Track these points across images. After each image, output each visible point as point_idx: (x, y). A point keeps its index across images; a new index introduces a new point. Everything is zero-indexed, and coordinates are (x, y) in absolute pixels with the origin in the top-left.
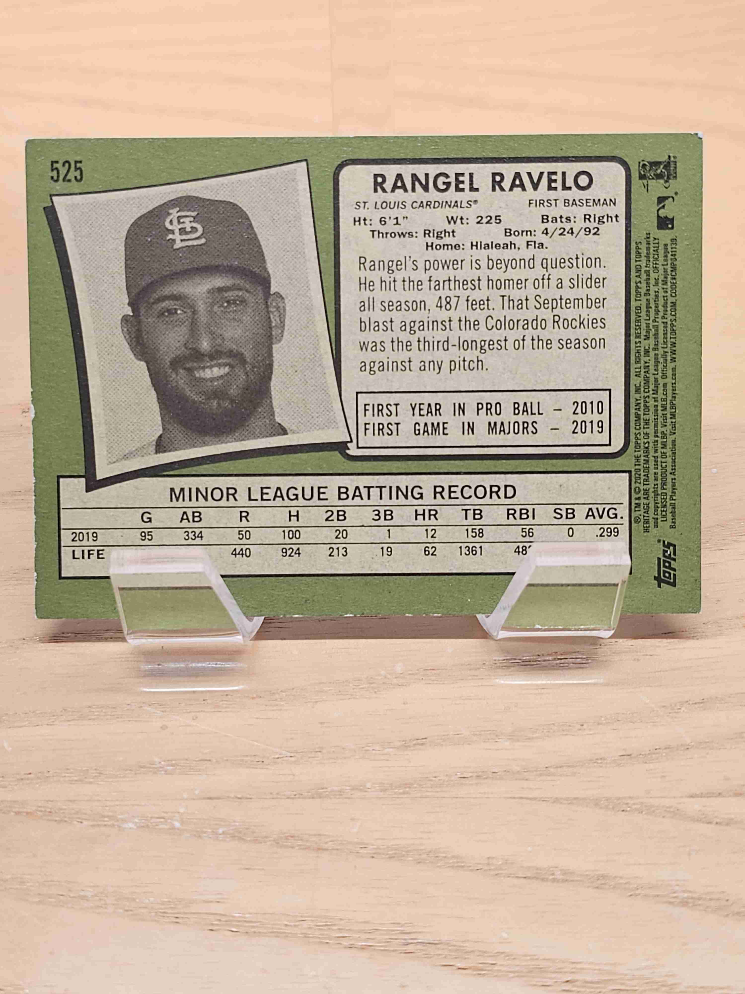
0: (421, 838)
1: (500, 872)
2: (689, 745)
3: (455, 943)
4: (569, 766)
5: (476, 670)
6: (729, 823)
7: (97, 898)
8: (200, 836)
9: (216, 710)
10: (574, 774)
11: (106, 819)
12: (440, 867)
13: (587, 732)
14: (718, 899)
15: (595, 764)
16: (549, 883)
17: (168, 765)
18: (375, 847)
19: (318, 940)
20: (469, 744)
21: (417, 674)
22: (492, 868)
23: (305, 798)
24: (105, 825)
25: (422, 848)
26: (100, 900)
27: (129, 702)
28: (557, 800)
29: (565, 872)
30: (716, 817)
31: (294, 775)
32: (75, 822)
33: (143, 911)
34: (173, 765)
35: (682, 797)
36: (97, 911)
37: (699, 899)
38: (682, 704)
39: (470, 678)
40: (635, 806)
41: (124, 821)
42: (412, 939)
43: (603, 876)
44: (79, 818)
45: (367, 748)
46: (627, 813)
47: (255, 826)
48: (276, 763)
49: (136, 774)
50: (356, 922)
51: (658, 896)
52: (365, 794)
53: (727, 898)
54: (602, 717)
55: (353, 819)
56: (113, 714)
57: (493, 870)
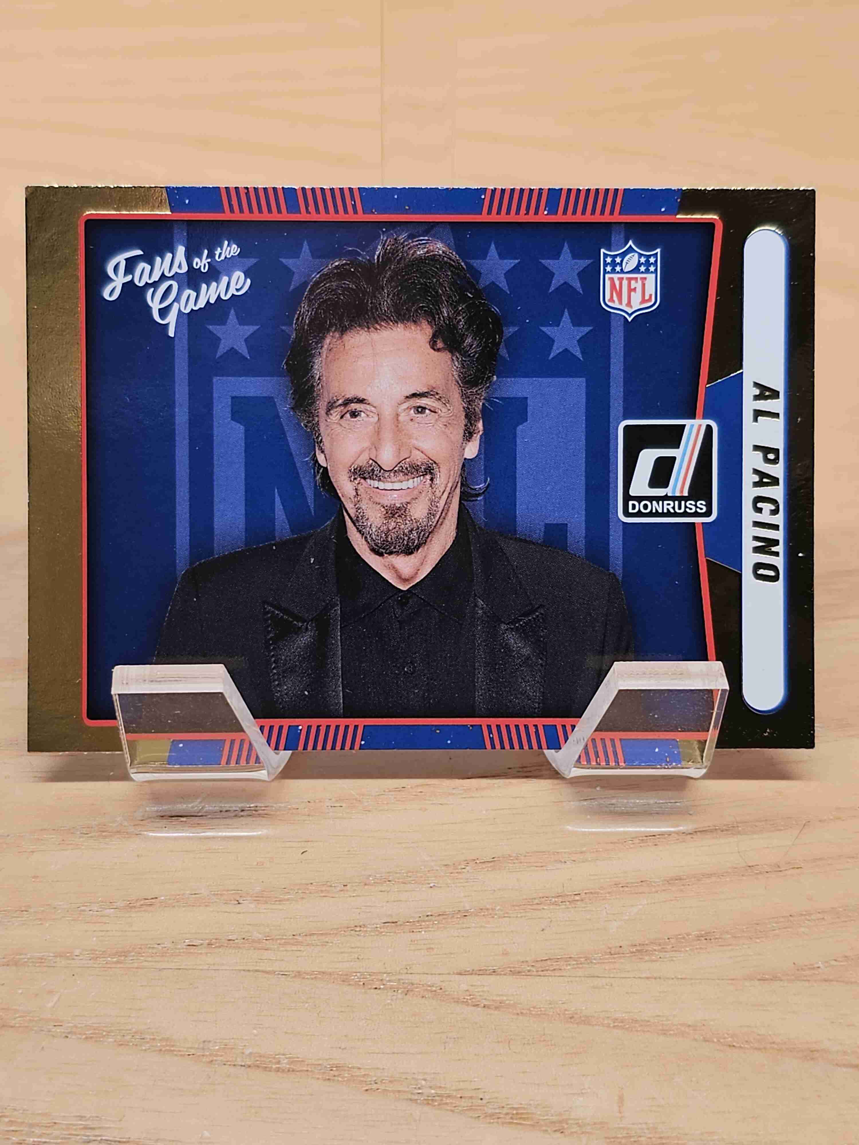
0: (129, 1017)
1: (215, 1058)
2: (467, 911)
4: (322, 934)
6: (499, 1006)
10: (325, 944)
12: (144, 1051)
13: (350, 894)
14: (471, 1098)
15: (352, 932)
16: (273, 1074)
18: (72, 1025)
20: (206, 906)
22: (208, 1053)
25: (127, 1028)
28: (299, 974)
29: (293, 1060)
30: (485, 999)
35: (449, 974)
37: (449, 1096)
38: (467, 862)
40: (392, 983)
42: (96, 1136)
43: (338, 1066)
45: (83, 908)
46: (379, 991)
50: (32, 1114)
51: (399, 1091)
52: (72, 962)
53: (481, 1097)
54: (370, 876)
55: (51, 992)
57: (207, 1056)
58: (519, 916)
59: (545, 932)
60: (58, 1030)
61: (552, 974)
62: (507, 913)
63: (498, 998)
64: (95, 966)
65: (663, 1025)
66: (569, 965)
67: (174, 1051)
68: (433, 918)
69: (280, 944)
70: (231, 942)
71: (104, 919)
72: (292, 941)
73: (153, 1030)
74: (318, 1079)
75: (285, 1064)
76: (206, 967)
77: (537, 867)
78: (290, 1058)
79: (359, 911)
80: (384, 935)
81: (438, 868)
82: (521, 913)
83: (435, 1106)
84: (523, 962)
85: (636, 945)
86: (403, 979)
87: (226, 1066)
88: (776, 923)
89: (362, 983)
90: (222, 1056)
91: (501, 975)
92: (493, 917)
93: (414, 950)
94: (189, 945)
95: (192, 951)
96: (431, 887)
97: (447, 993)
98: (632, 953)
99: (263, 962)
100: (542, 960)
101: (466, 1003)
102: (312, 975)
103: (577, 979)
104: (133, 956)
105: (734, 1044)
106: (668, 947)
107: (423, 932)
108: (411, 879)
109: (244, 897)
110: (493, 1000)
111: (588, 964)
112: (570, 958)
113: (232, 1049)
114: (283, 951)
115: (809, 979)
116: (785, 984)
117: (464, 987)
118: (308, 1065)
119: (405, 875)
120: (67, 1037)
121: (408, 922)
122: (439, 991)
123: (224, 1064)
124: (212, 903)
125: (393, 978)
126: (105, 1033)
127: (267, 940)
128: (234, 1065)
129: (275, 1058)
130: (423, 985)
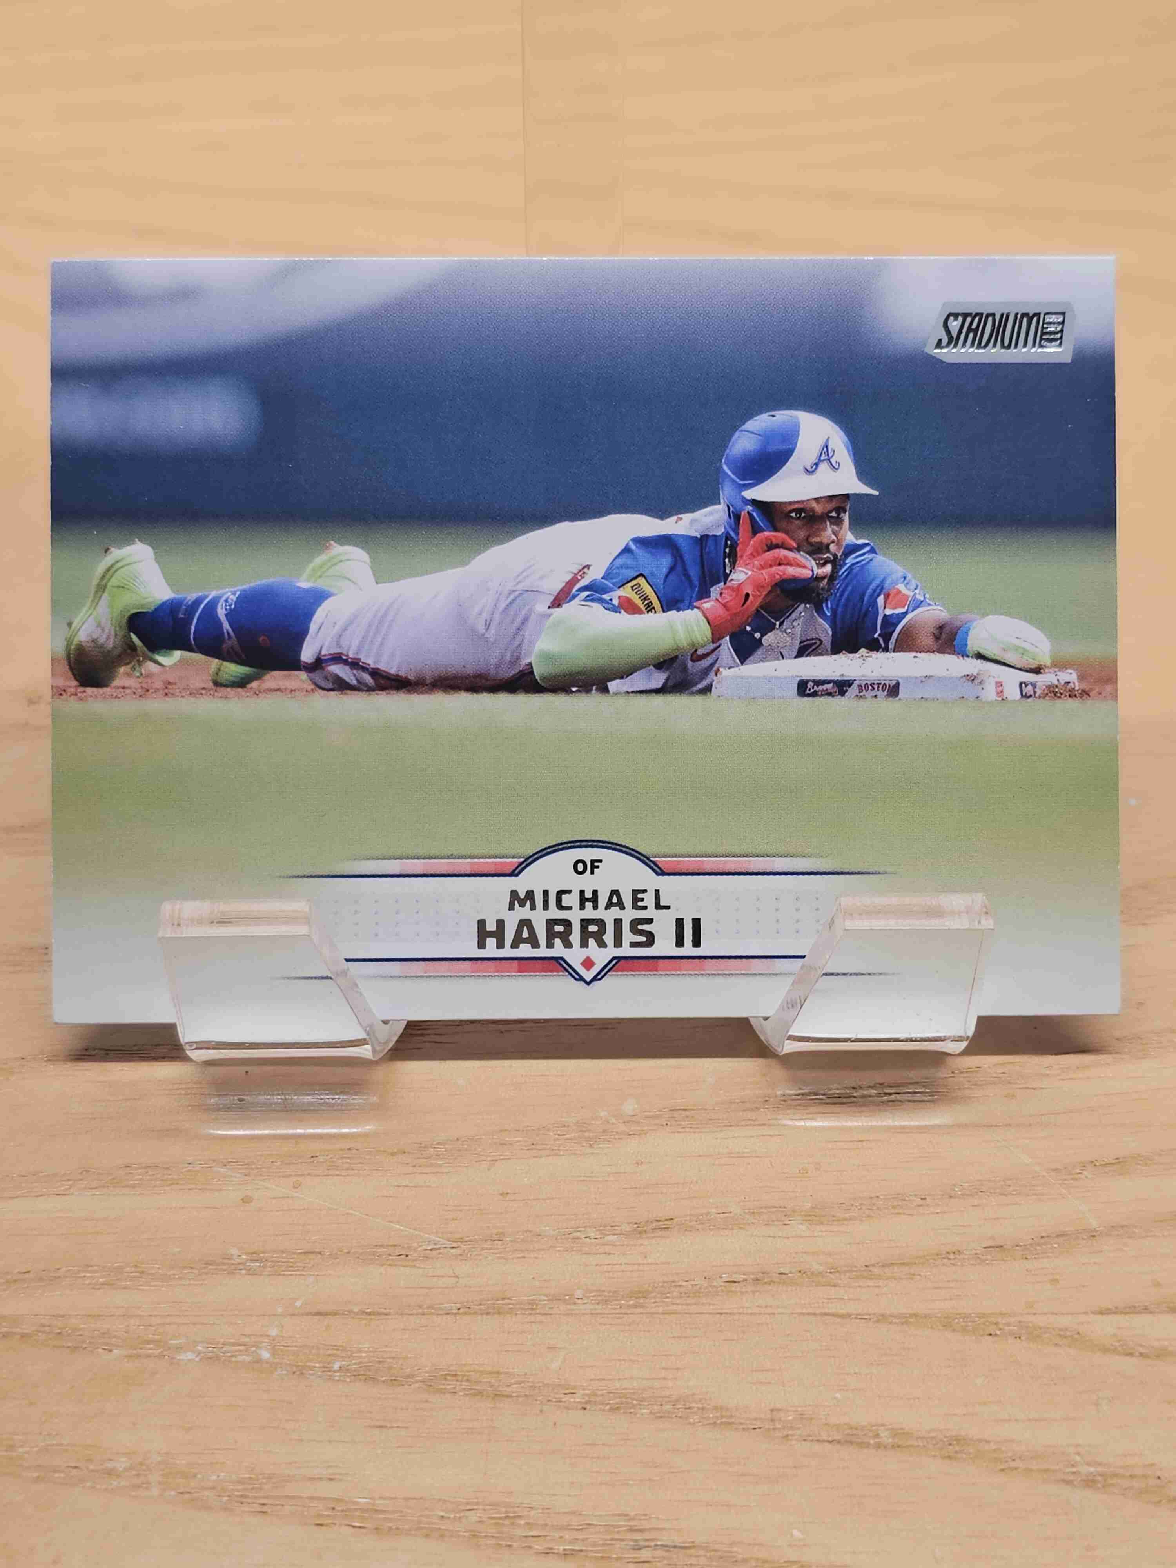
0: (664, 1379)
2: (1095, 1231)
3: (717, 1547)
4: (903, 1264)
5: (752, 1110)
6: (1160, 1354)
7: (134, 1472)
8: (302, 1373)
9: (331, 1172)
10: (911, 1276)
11: (152, 1346)
12: (694, 1424)
13: (932, 1209)
14: (1144, 1476)
15: (945, 1261)
16: (872, 1451)
17: (252, 1261)
18: (587, 1392)
19: (494, 1541)
20: (741, 1228)
21: (657, 1117)
22: (778, 1426)
23: (475, 1313)
24: (149, 1356)
25: (665, 1393)
26: (138, 1475)
27: (190, 1159)
28: (883, 1318)
29: (896, 1433)
30: (1141, 1346)
31: (457, 1277)
32: (100, 1350)
33: (207, 1493)
34: (261, 1260)
35: (1086, 1313)
36: (133, 1493)
37: (1114, 1476)
38: (1084, 1166)
39: (743, 1123)
40: (1011, 1328)
41: (179, 1348)
42: (647, 1540)
43: (958, 1440)
44: (107, 1344)
45: (575, 1234)
46: (996, 1338)
47: (393, 1358)
48: (427, 1258)
49: (199, 1275)
50: (555, 1513)
51: (1046, 1471)
52: (573, 1307)
53: (1158, 1475)
54: (955, 1185)
55: (552, 1348)
56: (166, 1177)
57: (779, 1429)
58: (1166, 1234)
60: (572, 1400)
62: (1150, 1231)
63: (1158, 1344)
64: (606, 1311)
67: (733, 1423)
68: (1050, 1240)
69: (850, 1278)
70: (784, 1277)
71: (607, 1249)
72: (865, 1274)
73: (701, 1397)
74: (935, 1456)
75: (885, 1437)
76: (757, 1310)
78: (892, 1429)
79: (948, 1232)
80: (988, 1264)
81: (1045, 1174)
82: (1167, 1231)
83: (1098, 1488)
86: (1026, 1322)
87: (809, 1444)
89: (970, 1328)
90: (798, 1429)
91: (1155, 1313)
92: (1131, 1237)
93: (1032, 1283)
94: (728, 1282)
95: (733, 1289)
97: (1088, 1339)
99: (832, 1303)
101: (1115, 1351)
102: (901, 1318)
104: (655, 1298)
107: (1041, 1259)
108: (1011, 1189)
109: (789, 1216)
110: (1152, 1347)
113: (812, 1419)
114: (855, 1287)
117: (1109, 1330)
118: (918, 1438)
119: (1002, 1183)
120: (585, 1409)
121: (1017, 1246)
122: (1076, 1336)
123: (805, 1440)
124: (749, 1224)
125: (1012, 1320)
126: (635, 1402)
127: (830, 1272)
128: (818, 1441)
129: (870, 1431)
130: (1054, 1329)
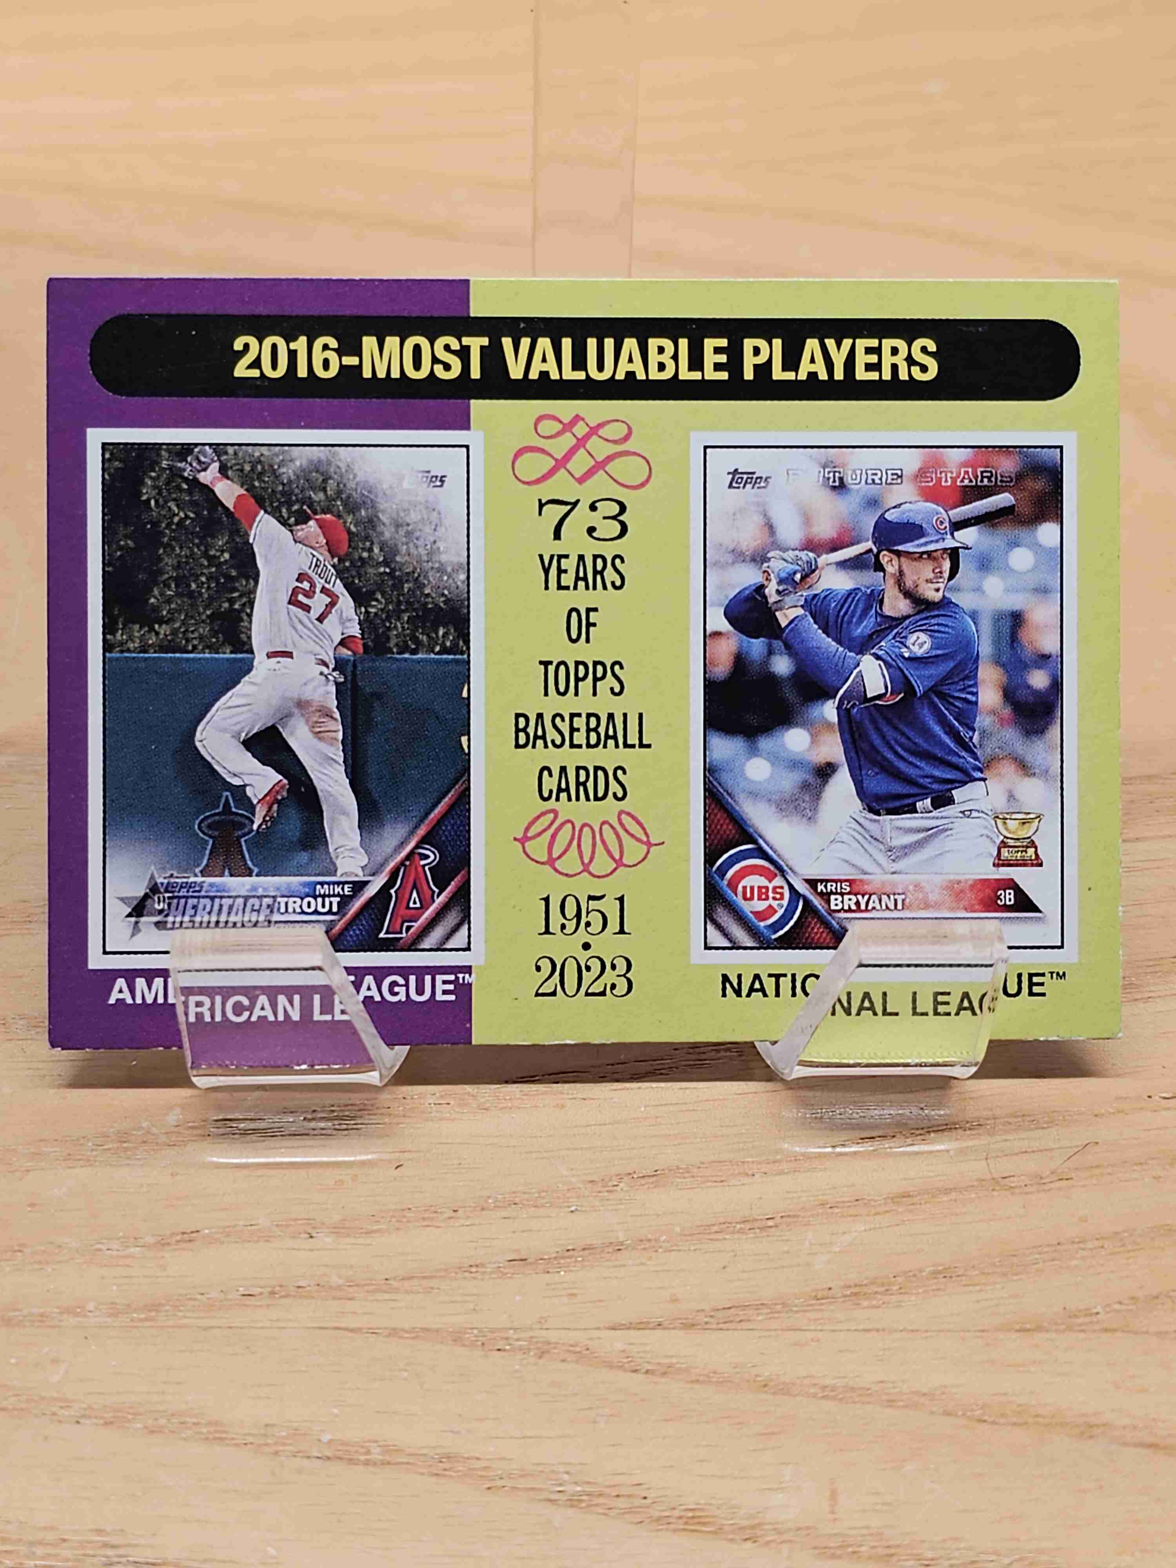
58: (692, 1248)
59: (727, 1269)
61: (739, 1326)
62: (677, 1245)
63: (666, 1361)
64: (115, 1324)
65: (888, 1394)
66: (762, 1314)
67: (225, 1438)
68: (575, 1253)
69: (367, 1292)
70: (300, 1290)
71: (127, 1262)
72: (384, 1288)
74: (422, 1474)
75: (376, 1454)
76: (268, 1324)
77: (716, 1182)
79: (475, 1244)
80: (509, 1278)
81: (581, 1186)
82: (694, 1245)
83: (582, 1508)
84: (698, 1311)
85: (850, 1287)
86: (536, 1337)
87: (298, 1459)
88: (1039, 1253)
89: (479, 1343)
90: (290, 1445)
91: (668, 1329)
92: (657, 1251)
93: (550, 1297)
94: (244, 1295)
95: (248, 1303)
96: (572, 1212)
97: (596, 1355)
98: (845, 1296)
99: (346, 1316)
100: (724, 1309)
101: (621, 1368)
102: (412, 1332)
103: (772, 1333)
104: (167, 1311)
105: (986, 1418)
106: (895, 1288)
107: (562, 1273)
108: (545, 1201)
110: (659, 1364)
111: (787, 1312)
112: (762, 1304)
113: (305, 1434)
114: (372, 1301)
115: (1084, 1327)
116: (1054, 1335)
117: (619, 1346)
118: (409, 1455)
119: (536, 1195)
120: (78, 1422)
121: (541, 1259)
122: (585, 1352)
123: (295, 1456)
124: (274, 1237)
125: (523, 1335)
126: (130, 1417)
127: (349, 1286)
128: (308, 1457)
129: (363, 1447)
130: (563, 1344)
